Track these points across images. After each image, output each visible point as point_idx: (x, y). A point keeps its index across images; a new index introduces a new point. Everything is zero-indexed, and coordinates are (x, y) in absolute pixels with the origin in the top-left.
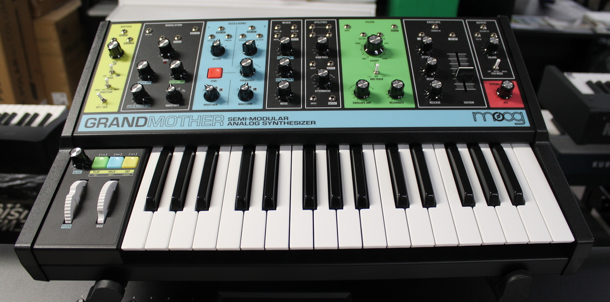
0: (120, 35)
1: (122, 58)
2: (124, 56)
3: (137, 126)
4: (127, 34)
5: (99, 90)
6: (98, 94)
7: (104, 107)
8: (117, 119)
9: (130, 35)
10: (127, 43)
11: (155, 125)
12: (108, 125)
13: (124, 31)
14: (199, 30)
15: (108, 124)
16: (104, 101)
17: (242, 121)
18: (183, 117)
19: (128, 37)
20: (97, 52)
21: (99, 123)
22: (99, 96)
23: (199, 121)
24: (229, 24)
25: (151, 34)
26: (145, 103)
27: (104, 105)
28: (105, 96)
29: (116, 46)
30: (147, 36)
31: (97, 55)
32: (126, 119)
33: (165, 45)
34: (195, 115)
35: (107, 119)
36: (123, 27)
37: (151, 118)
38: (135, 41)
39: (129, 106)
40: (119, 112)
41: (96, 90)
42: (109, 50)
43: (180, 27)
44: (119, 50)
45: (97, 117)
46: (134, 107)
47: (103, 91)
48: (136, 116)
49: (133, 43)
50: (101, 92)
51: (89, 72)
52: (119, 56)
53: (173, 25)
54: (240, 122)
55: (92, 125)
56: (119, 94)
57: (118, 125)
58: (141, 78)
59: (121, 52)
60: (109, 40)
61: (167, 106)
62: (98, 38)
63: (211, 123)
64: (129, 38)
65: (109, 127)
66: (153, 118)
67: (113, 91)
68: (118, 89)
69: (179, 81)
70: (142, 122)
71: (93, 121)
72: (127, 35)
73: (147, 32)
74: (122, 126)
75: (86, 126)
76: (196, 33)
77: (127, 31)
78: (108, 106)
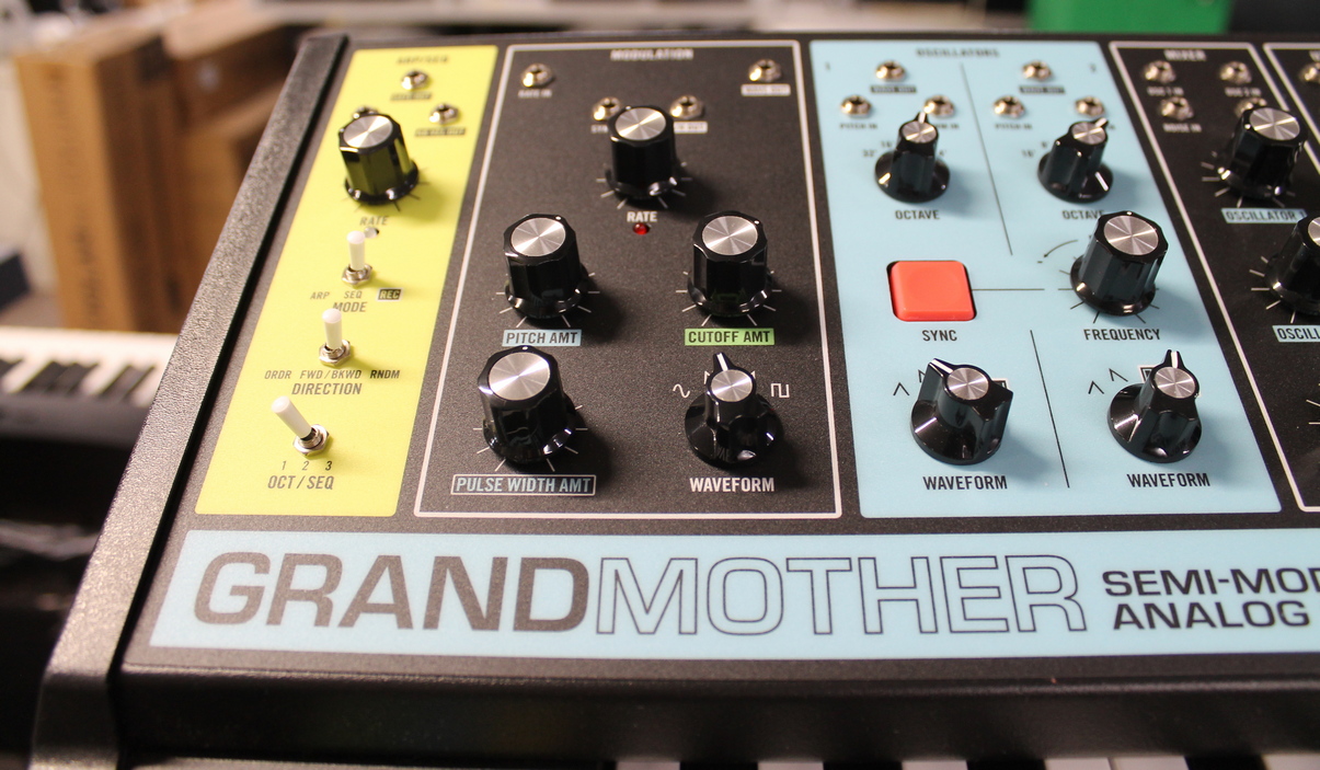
0: (396, 98)
1: (406, 202)
2: (417, 191)
3: (524, 622)
4: (432, 89)
5: (288, 374)
6: (281, 404)
7: (315, 483)
8: (390, 565)
9: (441, 94)
10: (429, 133)
11: (647, 622)
12: (339, 611)
13: (414, 75)
14: (786, 77)
15: (342, 598)
16: (315, 444)
17: (1194, 595)
18: (819, 568)
19: (438, 101)
20: (284, 174)
21: (284, 594)
22: (290, 417)
23: (922, 592)
24: (920, 53)
25: (547, 93)
26: (561, 466)
27: (317, 467)
28: (321, 414)
29: (384, 138)
30: (527, 101)
31: (280, 186)
32: (449, 567)
33: (646, 137)
34: (893, 551)
35: (333, 566)
36: (408, 61)
37: (610, 567)
38: (471, 120)
39: (465, 483)
40: (402, 521)
41: (271, 375)
42: (349, 158)
43: (684, 62)
44: (396, 162)
45: (276, 545)
46: (498, 492)
47: (306, 380)
48: (518, 548)
49: (463, 132)
50: (297, 389)
51: (235, 274)
52: (391, 194)
53: (647, 55)
54: (1182, 603)
55: (239, 604)
56: (401, 399)
57: (400, 610)
58: (521, 312)
59: (405, 169)
60: (342, 111)
61: (696, 485)
62: (291, 110)
63: (1003, 608)
64: (443, 110)
65: (348, 621)
66: (622, 567)
67: (364, 380)
68: (396, 374)
69: (741, 333)
70: (552, 596)
71: (243, 574)
72: (429, 97)
73: (528, 80)
74: (431, 622)
75: (203, 612)
76: (769, 90)
77: (426, 80)
78: (341, 479)
